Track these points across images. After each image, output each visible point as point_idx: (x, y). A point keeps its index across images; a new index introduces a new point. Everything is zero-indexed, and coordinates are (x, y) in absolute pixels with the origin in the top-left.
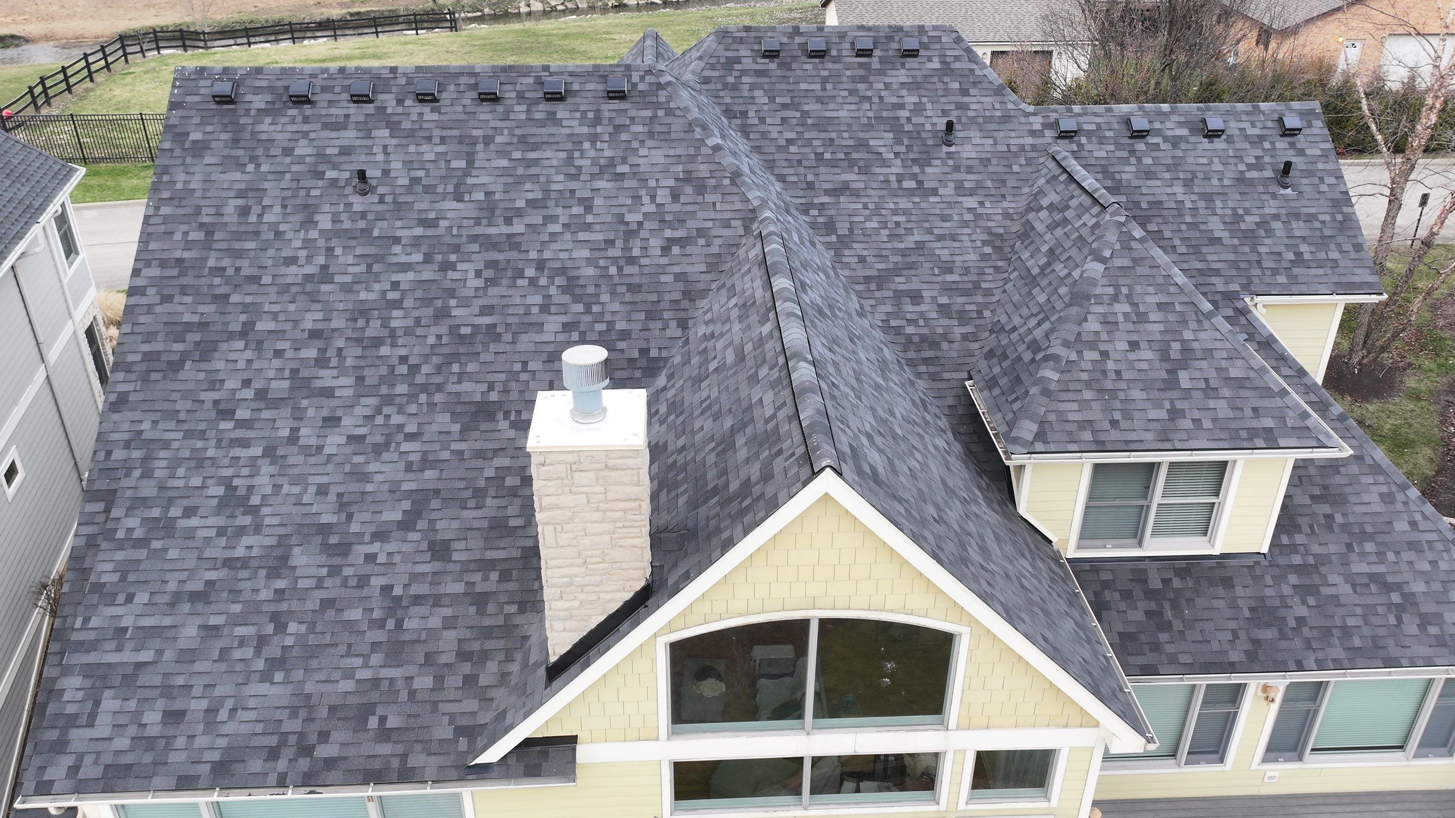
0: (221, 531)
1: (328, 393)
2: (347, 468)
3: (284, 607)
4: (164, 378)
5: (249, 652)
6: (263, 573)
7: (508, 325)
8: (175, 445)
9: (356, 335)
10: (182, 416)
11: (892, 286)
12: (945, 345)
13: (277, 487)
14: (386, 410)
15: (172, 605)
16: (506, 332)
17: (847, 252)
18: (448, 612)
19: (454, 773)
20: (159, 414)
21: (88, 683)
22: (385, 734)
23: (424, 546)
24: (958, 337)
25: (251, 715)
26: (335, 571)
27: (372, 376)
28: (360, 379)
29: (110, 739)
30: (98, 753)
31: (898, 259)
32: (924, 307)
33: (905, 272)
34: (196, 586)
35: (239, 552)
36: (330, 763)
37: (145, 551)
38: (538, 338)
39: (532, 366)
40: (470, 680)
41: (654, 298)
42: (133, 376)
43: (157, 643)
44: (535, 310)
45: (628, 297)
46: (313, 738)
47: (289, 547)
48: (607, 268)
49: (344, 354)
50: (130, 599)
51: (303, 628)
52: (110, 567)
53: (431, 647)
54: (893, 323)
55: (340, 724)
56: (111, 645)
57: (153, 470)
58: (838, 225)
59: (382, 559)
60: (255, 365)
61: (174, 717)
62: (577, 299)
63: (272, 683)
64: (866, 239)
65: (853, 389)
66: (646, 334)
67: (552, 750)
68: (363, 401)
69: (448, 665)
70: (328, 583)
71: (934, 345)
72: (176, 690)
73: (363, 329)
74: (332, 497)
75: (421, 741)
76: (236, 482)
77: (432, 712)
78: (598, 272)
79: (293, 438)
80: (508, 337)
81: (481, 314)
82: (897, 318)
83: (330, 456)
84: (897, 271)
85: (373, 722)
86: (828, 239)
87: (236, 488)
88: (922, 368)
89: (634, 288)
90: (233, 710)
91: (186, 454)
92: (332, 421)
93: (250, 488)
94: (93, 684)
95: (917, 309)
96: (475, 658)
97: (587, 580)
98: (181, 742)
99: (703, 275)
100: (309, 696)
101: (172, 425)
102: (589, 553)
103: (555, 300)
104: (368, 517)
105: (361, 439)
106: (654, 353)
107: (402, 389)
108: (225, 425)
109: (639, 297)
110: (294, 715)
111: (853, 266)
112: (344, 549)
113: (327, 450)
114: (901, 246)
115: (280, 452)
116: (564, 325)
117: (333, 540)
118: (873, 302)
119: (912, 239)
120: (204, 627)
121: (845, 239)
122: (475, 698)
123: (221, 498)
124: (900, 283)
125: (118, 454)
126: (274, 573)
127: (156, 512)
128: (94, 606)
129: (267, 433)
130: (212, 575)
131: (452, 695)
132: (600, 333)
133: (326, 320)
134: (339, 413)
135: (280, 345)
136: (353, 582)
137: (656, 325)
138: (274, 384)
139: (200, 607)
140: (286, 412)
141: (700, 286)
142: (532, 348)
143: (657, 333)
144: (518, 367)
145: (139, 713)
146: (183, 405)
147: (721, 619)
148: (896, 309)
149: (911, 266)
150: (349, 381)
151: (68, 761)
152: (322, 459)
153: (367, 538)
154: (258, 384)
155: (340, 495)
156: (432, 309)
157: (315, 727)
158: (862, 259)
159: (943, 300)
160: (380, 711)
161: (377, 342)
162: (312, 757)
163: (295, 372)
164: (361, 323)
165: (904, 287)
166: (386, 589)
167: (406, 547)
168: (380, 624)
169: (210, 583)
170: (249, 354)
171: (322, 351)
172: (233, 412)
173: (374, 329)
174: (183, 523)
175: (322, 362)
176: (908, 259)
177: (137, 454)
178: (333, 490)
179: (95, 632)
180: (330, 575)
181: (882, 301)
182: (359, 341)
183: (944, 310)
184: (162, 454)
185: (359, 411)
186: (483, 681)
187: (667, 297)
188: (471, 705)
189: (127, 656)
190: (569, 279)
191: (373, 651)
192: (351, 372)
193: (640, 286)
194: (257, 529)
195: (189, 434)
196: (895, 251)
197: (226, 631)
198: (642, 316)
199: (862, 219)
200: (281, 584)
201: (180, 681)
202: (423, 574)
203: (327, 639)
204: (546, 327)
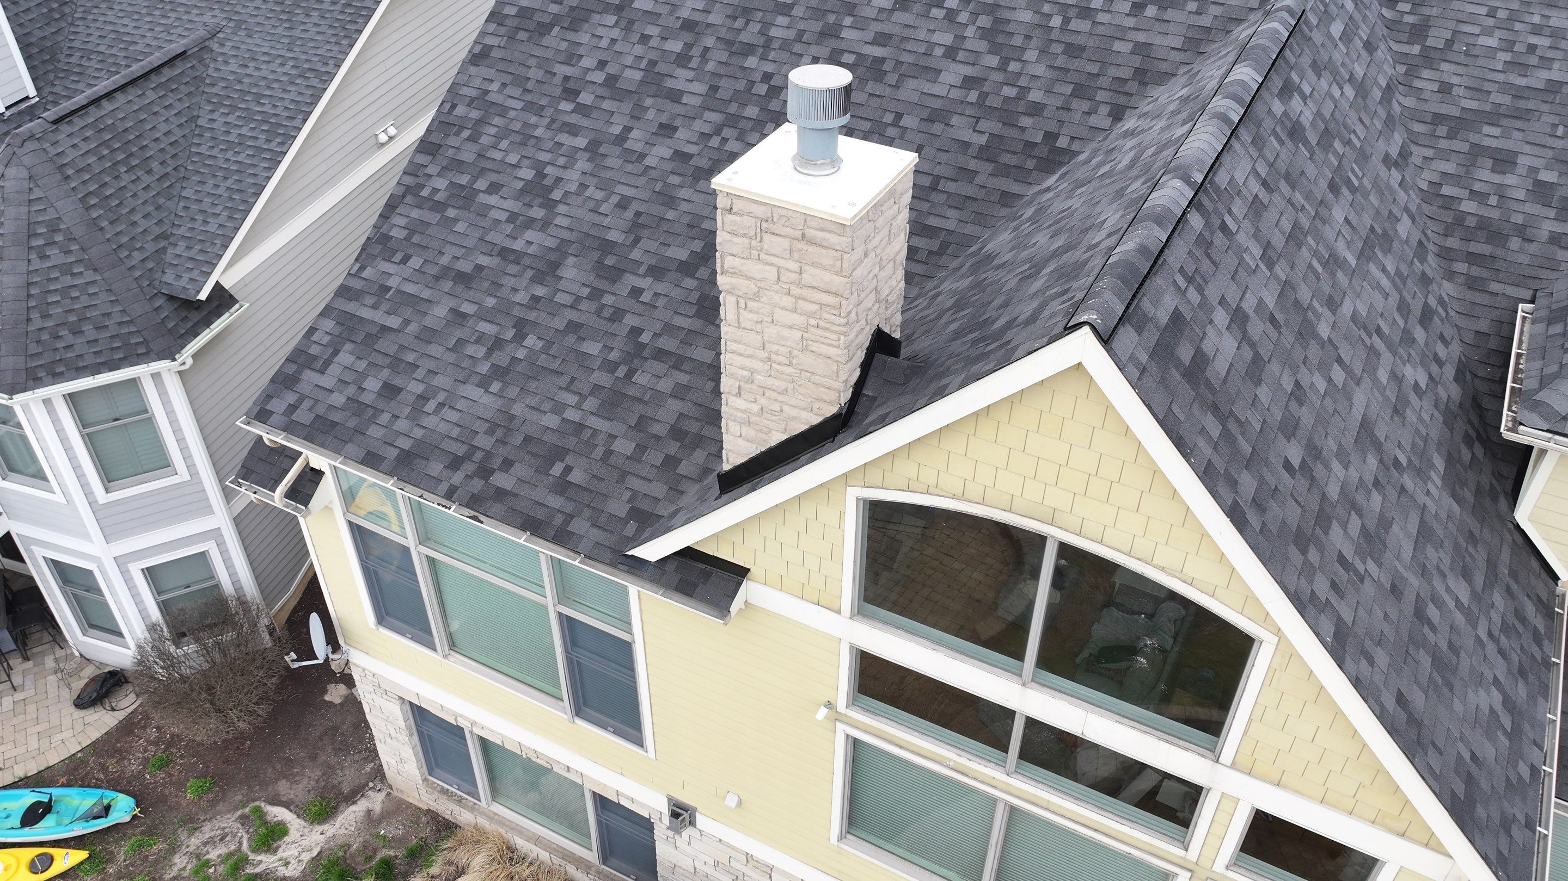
0: (513, 217)
1: (675, 96)
2: (658, 187)
3: (532, 316)
4: (529, 40)
5: (480, 351)
6: (530, 273)
7: (899, 63)
8: (512, 114)
9: (729, 36)
10: (530, 85)
11: (1474, 138)
12: (1515, 243)
13: (583, 186)
14: (727, 132)
15: (437, 278)
16: (894, 70)
17: (1426, 73)
18: (684, 378)
19: (608, 556)
20: (511, 77)
21: (337, 330)
22: (563, 486)
23: (694, 297)
24: (1544, 235)
25: (453, 416)
26: (596, 294)
27: (727, 88)
28: (714, 89)
29: (331, 391)
30: (317, 401)
31: (1506, 100)
32: (1510, 179)
33: (1505, 122)
34: (465, 266)
35: (518, 245)
36: (500, 494)
37: (439, 216)
38: (927, 88)
39: (906, 121)
40: (671, 462)
41: (1094, 68)
42: (502, 30)
43: (408, 313)
44: (938, 52)
45: (1060, 61)
46: (496, 463)
47: (565, 255)
48: (1050, 16)
49: (708, 56)
50: (406, 259)
51: (540, 344)
52: (402, 221)
53: (648, 411)
54: (1446, 190)
55: (527, 458)
56: (370, 300)
57: (480, 134)
58: (1432, 32)
59: (645, 297)
60: (618, 47)
61: (390, 391)
62: (995, 49)
63: (486, 391)
64: (1468, 61)
65: (1267, 246)
66: (1064, 115)
67: (717, 572)
68: (709, 115)
69: (657, 438)
70: (584, 306)
71: (1496, 235)
72: (403, 365)
73: (740, 30)
74: (629, 214)
75: (593, 508)
76: (549, 170)
77: (617, 482)
78: (1037, 19)
79: (621, 139)
80: (892, 78)
81: (874, 42)
82: (1458, 185)
83: (648, 168)
84: (1493, 118)
85: (557, 469)
86: (1406, 49)
87: (545, 176)
88: (1461, 267)
89: (1073, 51)
90: (441, 405)
91: (517, 126)
92: (667, 130)
93: (558, 180)
94: (341, 333)
95: (1497, 178)
96: (686, 441)
97: (770, 382)
98: (385, 418)
99: (1174, 53)
100: (513, 417)
101: (517, 92)
102: (775, 348)
103: (968, 45)
104: (653, 246)
105: (687, 157)
106: (1062, 142)
107: (752, 111)
108: (566, 106)
109: (1075, 64)
110: (490, 432)
111: (1426, 95)
112: (615, 274)
113: (648, 161)
114: (1522, 81)
115: (602, 150)
116: (966, 79)
117: (610, 261)
118: (1429, 153)
119: (1545, 75)
120: (454, 311)
121: (1433, 54)
122: (666, 483)
123: (528, 182)
124: (1490, 136)
125: (460, 110)
126: (539, 278)
127: (464, 180)
128: (374, 257)
129: (598, 125)
130: (484, 260)
131: (645, 471)
132: (1007, 99)
133: (706, 11)
134: (678, 123)
135: (652, 30)
136: (607, 313)
137: (1081, 105)
138: (628, 73)
139: (460, 289)
140: (626, 107)
141: (1164, 67)
142: (915, 98)
143: (1077, 117)
144: (889, 118)
145: (363, 375)
146: (535, 73)
147: (928, 493)
148: (1462, 171)
149: (1522, 115)
150: (700, 88)
151: (291, 398)
152: (639, 169)
153: (642, 270)
154: (611, 69)
155: (638, 214)
156: (821, 24)
157: (503, 451)
158: (1445, 89)
159: (1548, 176)
160: (569, 460)
161: (748, 49)
162: (487, 482)
163: (653, 63)
164: (739, 23)
165: (1494, 143)
166: (636, 332)
167: (676, 293)
168: (612, 367)
169: (479, 268)
170: (615, 33)
171: (688, 46)
172: (577, 93)
173: (751, 34)
174: (483, 198)
175: (682, 59)
176: (1522, 104)
177: (474, 114)
178: (635, 206)
179: (364, 282)
180: (589, 298)
181: (1444, 155)
182: (729, 43)
183: (1541, 191)
184: (497, 121)
185: (699, 126)
186: (683, 469)
187: (1113, 72)
188: (658, 489)
189: (378, 316)
190: (998, 21)
191: (592, 393)
192: (708, 77)
193: (1082, 49)
194: (545, 225)
195: (530, 107)
196: (1506, 87)
197: (470, 323)
198: (1068, 89)
199: (1476, 30)
200: (540, 291)
201: (410, 358)
202: (680, 329)
203: (555, 365)
204: (943, 77)
